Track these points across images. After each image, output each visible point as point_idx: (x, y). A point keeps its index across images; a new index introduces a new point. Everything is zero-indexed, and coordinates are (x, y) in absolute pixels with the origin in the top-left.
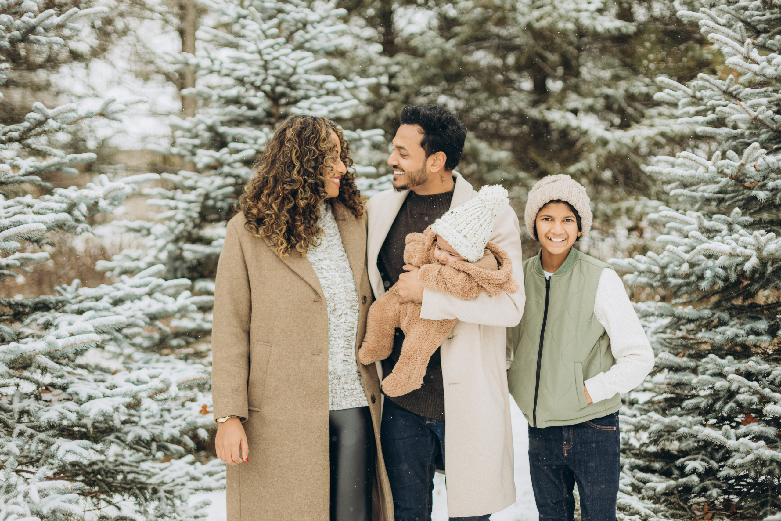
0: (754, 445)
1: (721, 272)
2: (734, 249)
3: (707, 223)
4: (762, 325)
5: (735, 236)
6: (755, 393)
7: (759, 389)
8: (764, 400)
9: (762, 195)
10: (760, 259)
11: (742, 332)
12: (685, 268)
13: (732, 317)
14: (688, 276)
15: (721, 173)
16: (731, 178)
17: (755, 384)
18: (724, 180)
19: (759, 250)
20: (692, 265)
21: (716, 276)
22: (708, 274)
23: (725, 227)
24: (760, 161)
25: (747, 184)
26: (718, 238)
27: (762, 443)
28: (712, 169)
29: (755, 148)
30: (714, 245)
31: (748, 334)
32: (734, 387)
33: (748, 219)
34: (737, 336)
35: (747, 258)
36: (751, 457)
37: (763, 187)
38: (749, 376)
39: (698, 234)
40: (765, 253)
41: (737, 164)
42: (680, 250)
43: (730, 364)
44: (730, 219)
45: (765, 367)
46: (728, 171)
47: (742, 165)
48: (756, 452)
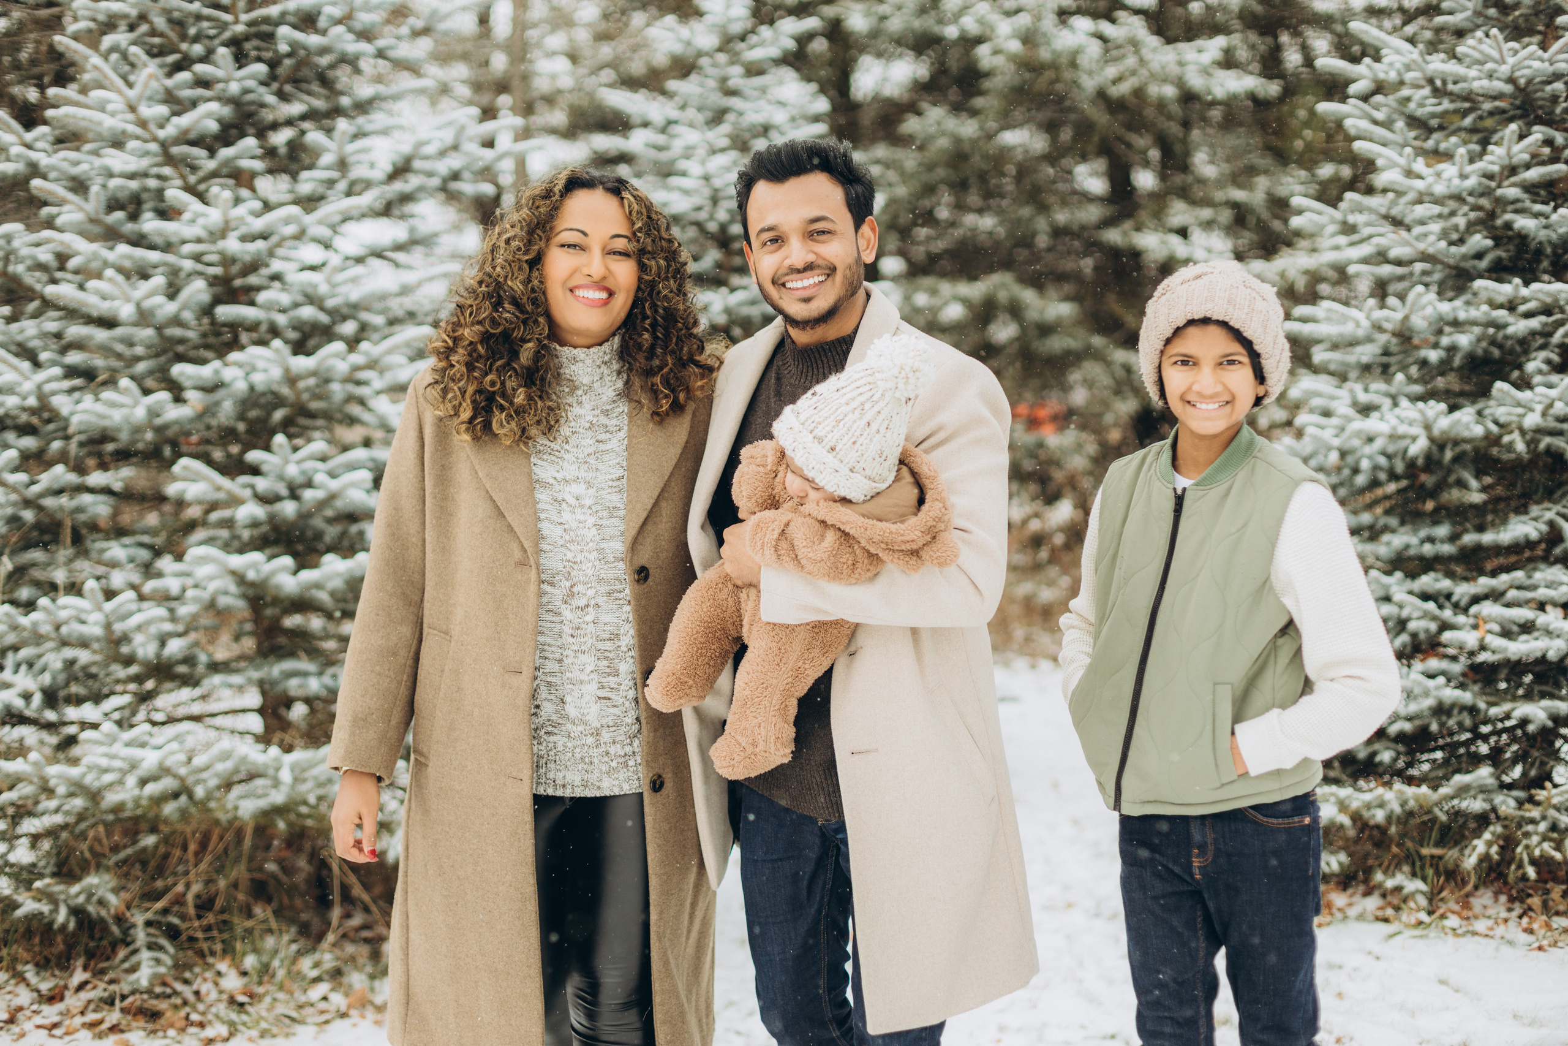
0: (1431, 683)
1: (1382, 461)
2: (1394, 428)
3: (1363, 398)
4: (1443, 531)
5: (1397, 411)
6: (1434, 618)
7: (1437, 612)
8: (1445, 626)
9: (1434, 356)
10: (1432, 439)
11: (1414, 540)
12: (1334, 457)
13: (1403, 523)
14: (1339, 469)
15: (1379, 328)
16: (1395, 334)
17: (1431, 606)
18: (1383, 338)
19: (1428, 427)
20: (1343, 454)
21: (1376, 468)
22: (1365, 464)
23: (1387, 403)
24: (1429, 311)
25: (1416, 341)
26: (1375, 415)
27: (1441, 680)
28: (1365, 323)
29: (1420, 295)
30: (1373, 424)
31: (1423, 542)
32: (1405, 614)
33: (1418, 389)
34: (1407, 547)
35: (1414, 439)
36: (1429, 702)
37: (1436, 346)
38: (1425, 597)
39: (1351, 412)
40: (1436, 432)
41: (1399, 316)
42: (1328, 435)
43: (1400, 583)
44: (1393, 390)
45: (1445, 584)
46: (1388, 326)
47: (1406, 318)
48: (1434, 693)
